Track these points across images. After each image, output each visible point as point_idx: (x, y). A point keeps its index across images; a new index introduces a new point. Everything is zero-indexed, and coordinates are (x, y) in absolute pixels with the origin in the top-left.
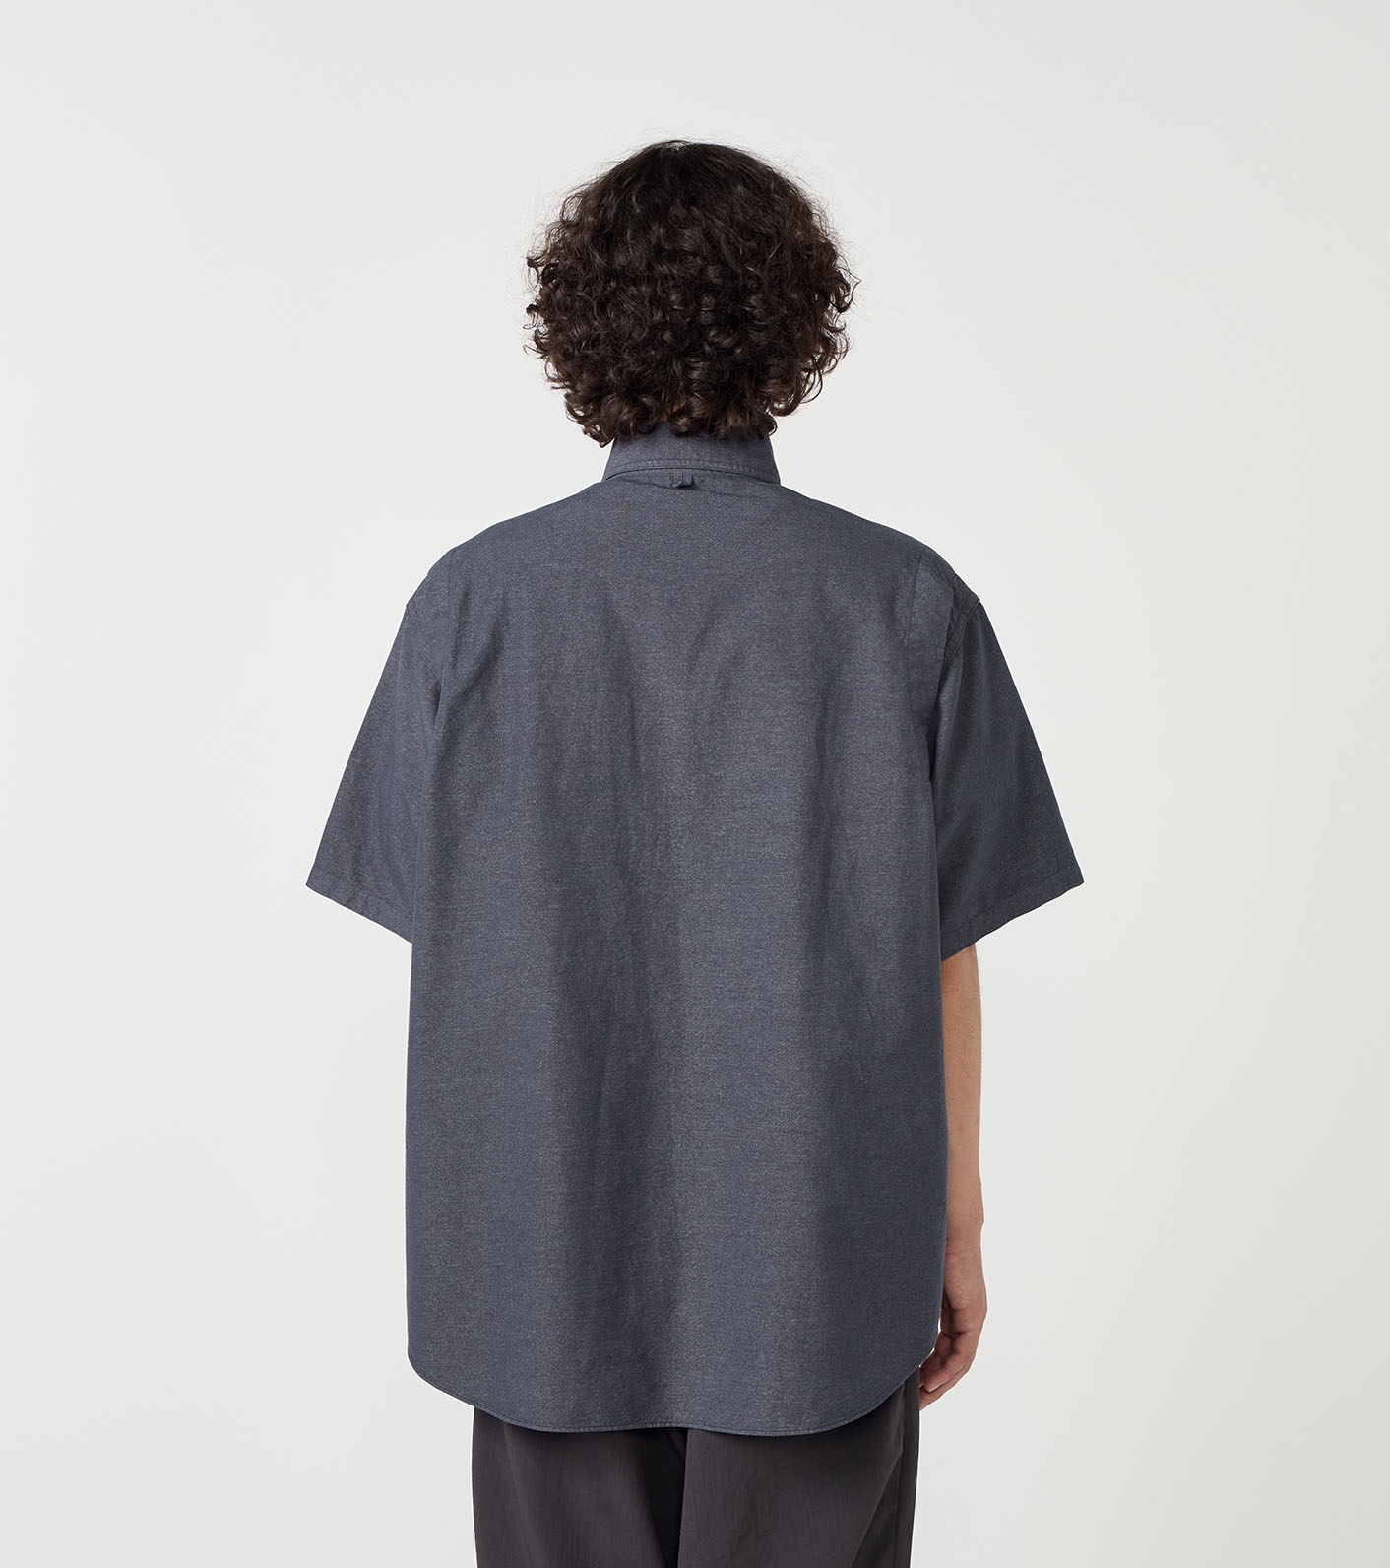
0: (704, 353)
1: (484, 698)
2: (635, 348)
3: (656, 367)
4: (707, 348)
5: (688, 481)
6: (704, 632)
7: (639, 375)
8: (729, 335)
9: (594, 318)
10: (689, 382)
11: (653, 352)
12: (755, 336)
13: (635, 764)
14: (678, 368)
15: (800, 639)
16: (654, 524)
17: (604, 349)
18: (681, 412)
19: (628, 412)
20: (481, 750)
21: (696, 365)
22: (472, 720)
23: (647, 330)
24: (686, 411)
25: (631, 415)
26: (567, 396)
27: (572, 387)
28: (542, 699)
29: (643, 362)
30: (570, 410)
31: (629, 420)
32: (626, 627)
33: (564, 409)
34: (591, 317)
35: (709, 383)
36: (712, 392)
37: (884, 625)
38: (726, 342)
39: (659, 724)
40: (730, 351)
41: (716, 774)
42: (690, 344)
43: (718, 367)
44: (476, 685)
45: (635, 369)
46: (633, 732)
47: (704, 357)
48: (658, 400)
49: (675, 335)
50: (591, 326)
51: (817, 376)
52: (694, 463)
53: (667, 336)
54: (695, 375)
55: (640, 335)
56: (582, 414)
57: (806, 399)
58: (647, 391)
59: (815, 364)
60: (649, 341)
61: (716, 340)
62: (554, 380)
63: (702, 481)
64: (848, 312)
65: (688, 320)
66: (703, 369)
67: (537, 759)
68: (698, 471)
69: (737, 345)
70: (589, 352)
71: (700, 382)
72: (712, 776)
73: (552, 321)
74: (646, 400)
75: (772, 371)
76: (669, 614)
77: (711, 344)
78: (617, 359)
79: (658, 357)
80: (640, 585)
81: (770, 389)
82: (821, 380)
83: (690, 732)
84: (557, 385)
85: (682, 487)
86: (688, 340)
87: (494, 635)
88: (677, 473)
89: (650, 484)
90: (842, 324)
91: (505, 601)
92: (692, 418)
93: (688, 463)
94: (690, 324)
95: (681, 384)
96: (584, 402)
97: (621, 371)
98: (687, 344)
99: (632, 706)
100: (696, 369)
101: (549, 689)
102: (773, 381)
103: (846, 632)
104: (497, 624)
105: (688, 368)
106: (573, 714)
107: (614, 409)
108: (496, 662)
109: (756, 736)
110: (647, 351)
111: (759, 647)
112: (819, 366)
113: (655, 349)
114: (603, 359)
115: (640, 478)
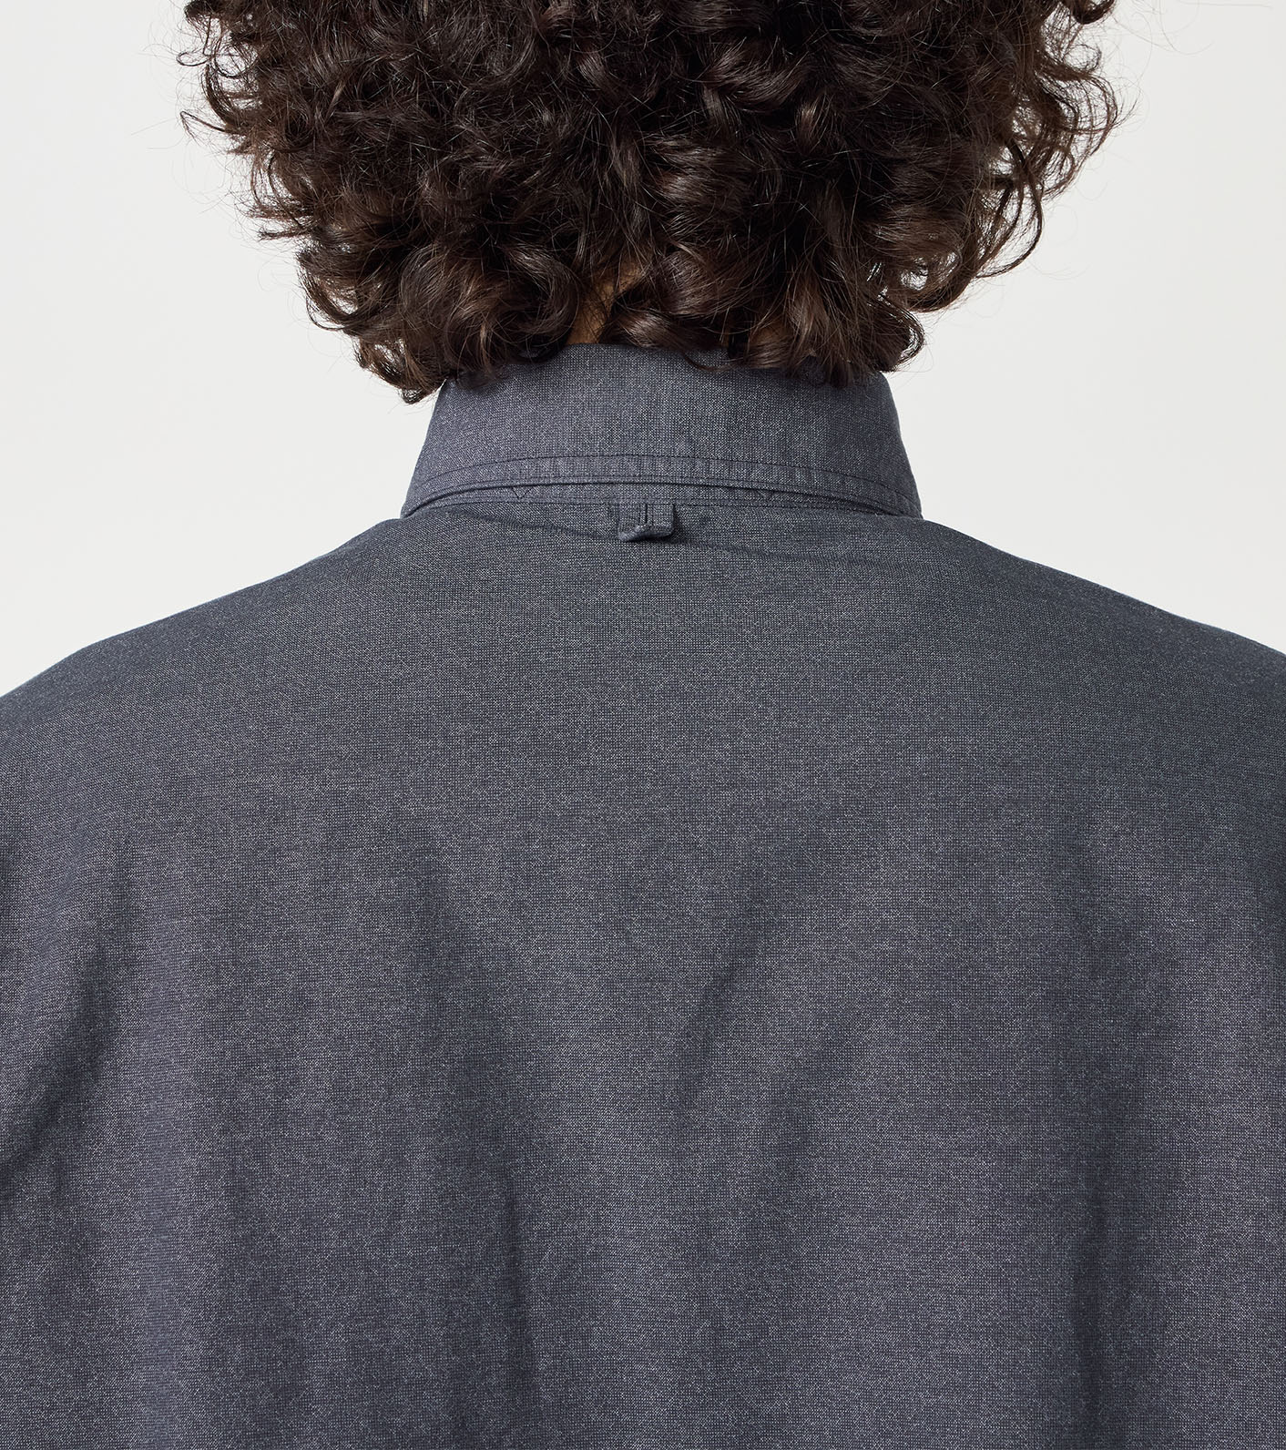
0: (704, 120)
1: (60, 1185)
2: (492, 104)
3: (559, 163)
4: (713, 103)
5: (663, 523)
6: (725, 980)
7: (504, 182)
8: (777, 65)
9: (371, 19)
10: (661, 210)
11: (546, 117)
12: (853, 69)
13: (521, 1376)
14: (625, 166)
15: (1020, 1000)
16: (568, 650)
17: (404, 114)
18: (636, 299)
19: (475, 297)
20: (58, 1348)
21: (679, 158)
22: (25, 1255)
23: (529, 46)
24: (656, 295)
25: (484, 304)
26: (305, 259)
27: (318, 233)
28: (239, 1192)
29: (519, 147)
30: (318, 296)
31: (475, 319)
32: (489, 965)
33: (298, 298)
34: (361, 16)
35: (723, 214)
36: (730, 238)
37: (1271, 956)
38: (770, 86)
39: (595, 1256)
40: (780, 115)
41: (768, 1408)
42: (661, 92)
43: (747, 158)
44: (36, 1148)
45: (493, 165)
46: (514, 1282)
47: (704, 132)
48: (568, 260)
49: (612, 63)
50: (363, 45)
51: (1027, 202)
52: (677, 466)
53: (592, 66)
54: (678, 187)
55: (508, 65)
56: (349, 309)
57: (990, 266)
58: (533, 234)
59: (1021, 163)
60: (536, 84)
61: (740, 80)
62: (267, 213)
63: (705, 520)
64: (1108, 20)
65: (655, 17)
66: (700, 169)
67: (225, 1373)
68: (690, 492)
69: (803, 94)
70: (357, 116)
71: (696, 209)
72: (755, 1414)
73: (252, 39)
74: (531, 260)
75: (904, 179)
76: (619, 926)
77: (724, 91)
78: (443, 139)
79: (563, 131)
80: (528, 838)
81: (896, 234)
82: (1038, 212)
83: (686, 1283)
84: (275, 226)
85: (645, 539)
86: (654, 82)
87: (87, 994)
88: (627, 497)
89: (550, 528)
90: (1092, 54)
91: (123, 887)
92: (672, 318)
93: (661, 466)
94: (660, 28)
95: (637, 214)
96: (356, 270)
97: (451, 172)
98: (650, 94)
99: (511, 1204)
100: (678, 170)
101: (258, 1157)
102: (906, 210)
103: (1155, 975)
104: (99, 960)
105: (655, 167)
106: (333, 1233)
107: (436, 287)
108: (96, 1077)
109: (891, 1295)
110: (531, 113)
111: (895, 1024)
112: (1028, 174)
113: (555, 107)
114: (401, 138)
115: (518, 512)
